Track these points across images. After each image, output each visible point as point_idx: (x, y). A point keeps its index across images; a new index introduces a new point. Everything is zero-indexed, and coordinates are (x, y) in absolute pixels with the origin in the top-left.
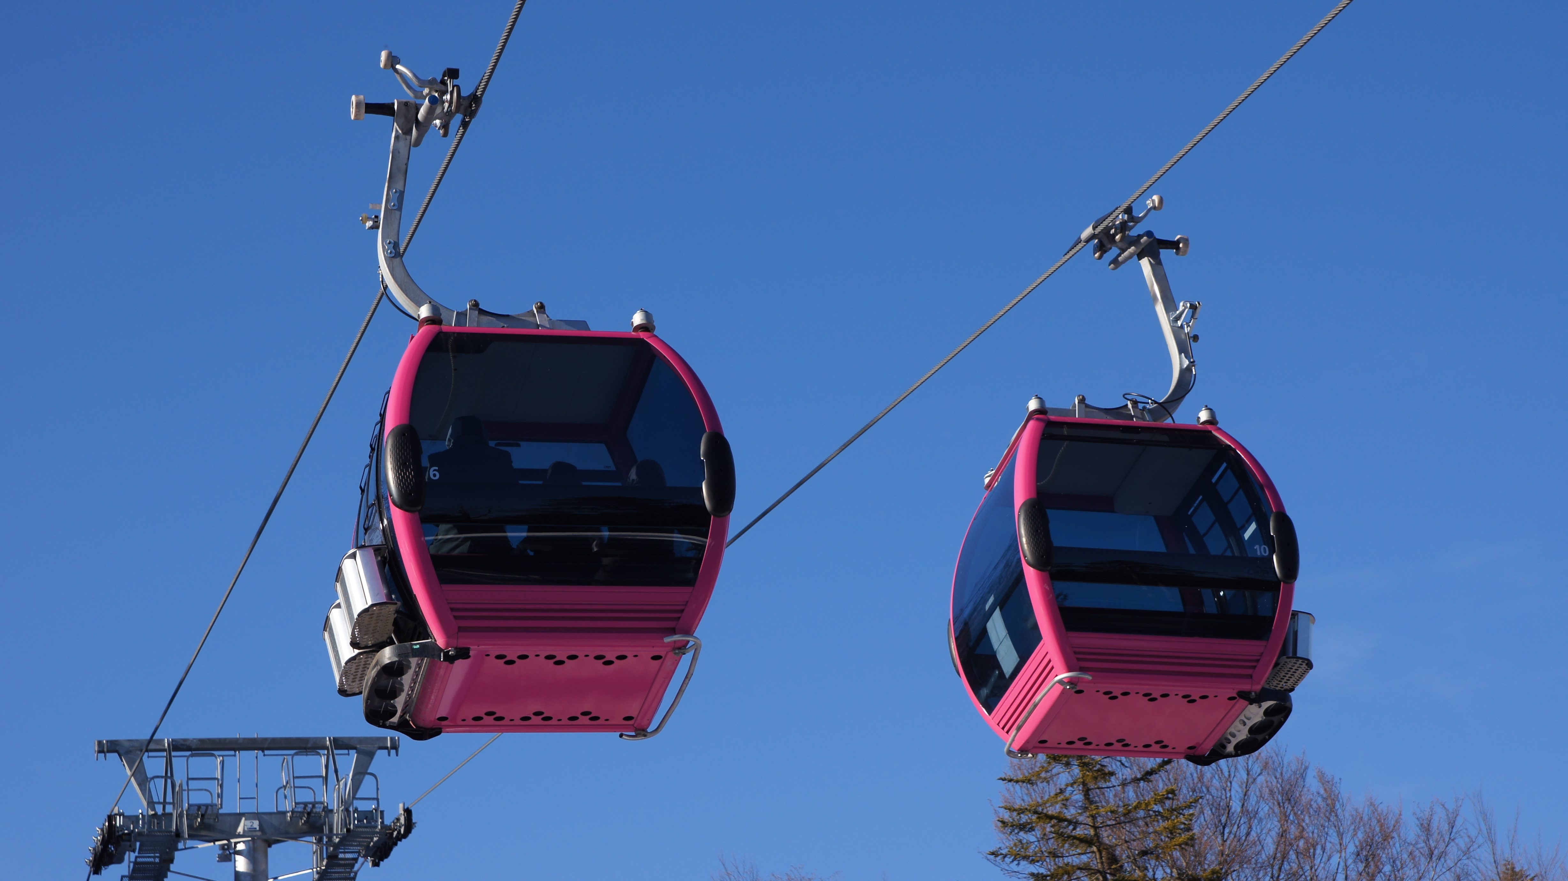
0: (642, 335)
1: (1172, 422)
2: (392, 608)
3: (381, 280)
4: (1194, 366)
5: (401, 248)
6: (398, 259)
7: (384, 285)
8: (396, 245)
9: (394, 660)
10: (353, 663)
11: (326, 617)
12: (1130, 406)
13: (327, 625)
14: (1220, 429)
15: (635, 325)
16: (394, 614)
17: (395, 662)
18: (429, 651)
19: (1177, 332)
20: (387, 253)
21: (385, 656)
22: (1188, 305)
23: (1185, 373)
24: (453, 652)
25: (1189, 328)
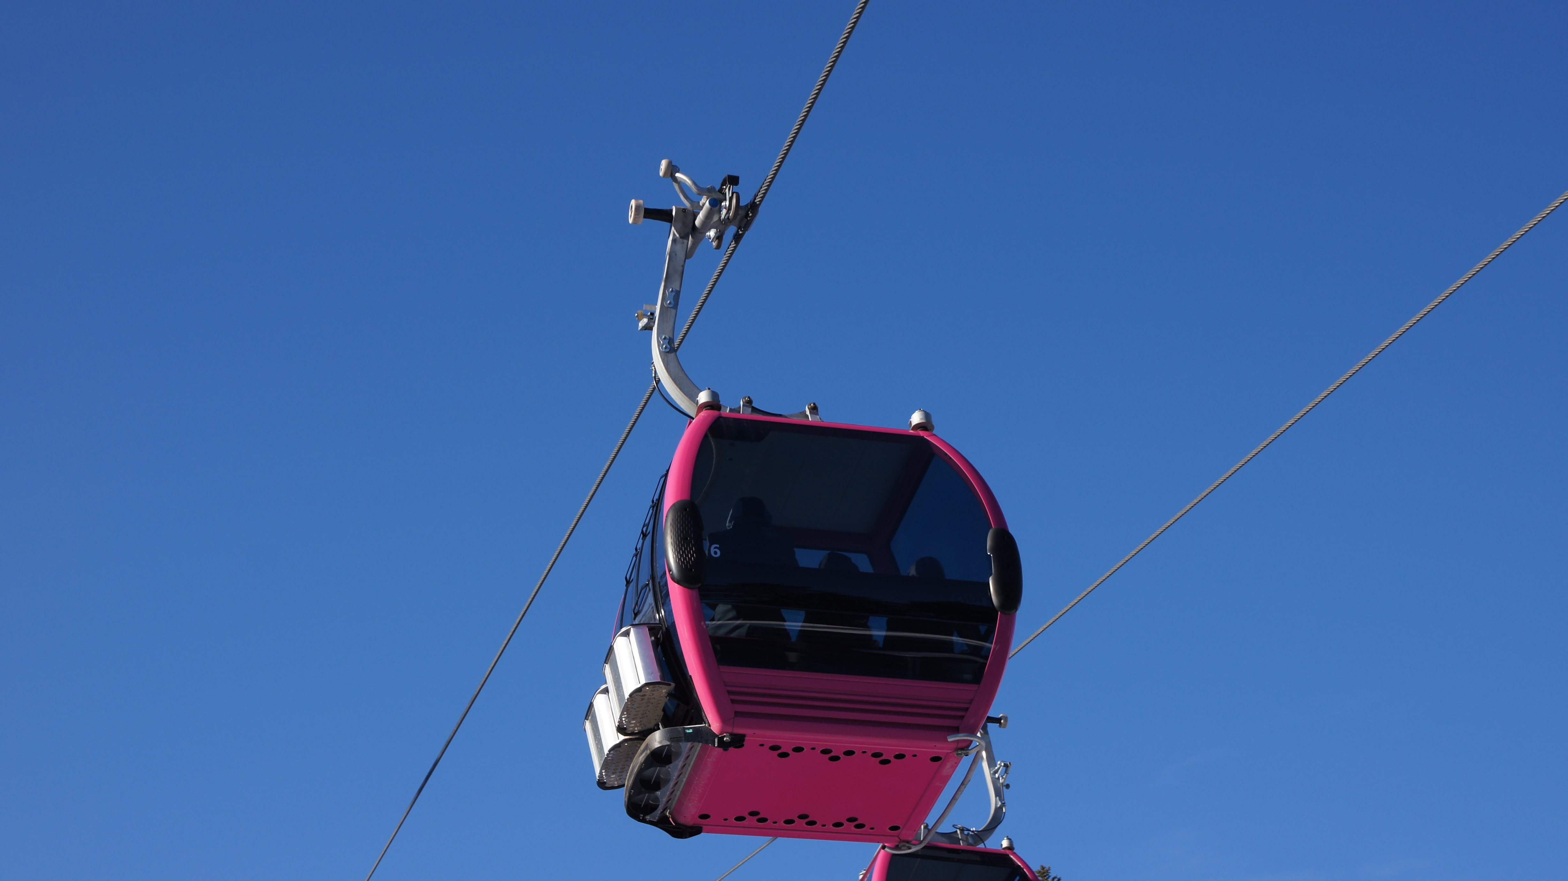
0: (921, 433)
1: (984, 847)
2: (664, 690)
3: (653, 375)
4: (1004, 806)
5: (675, 344)
6: (673, 354)
7: (657, 380)
8: (671, 341)
9: (665, 744)
10: (616, 751)
11: (590, 703)
12: (959, 832)
13: (589, 711)
14: (1015, 853)
15: (913, 424)
16: (666, 697)
17: (665, 746)
18: (704, 736)
19: (995, 781)
20: (662, 348)
21: (656, 740)
22: (1003, 764)
23: (998, 810)
24: (728, 738)
25: (1003, 780)
